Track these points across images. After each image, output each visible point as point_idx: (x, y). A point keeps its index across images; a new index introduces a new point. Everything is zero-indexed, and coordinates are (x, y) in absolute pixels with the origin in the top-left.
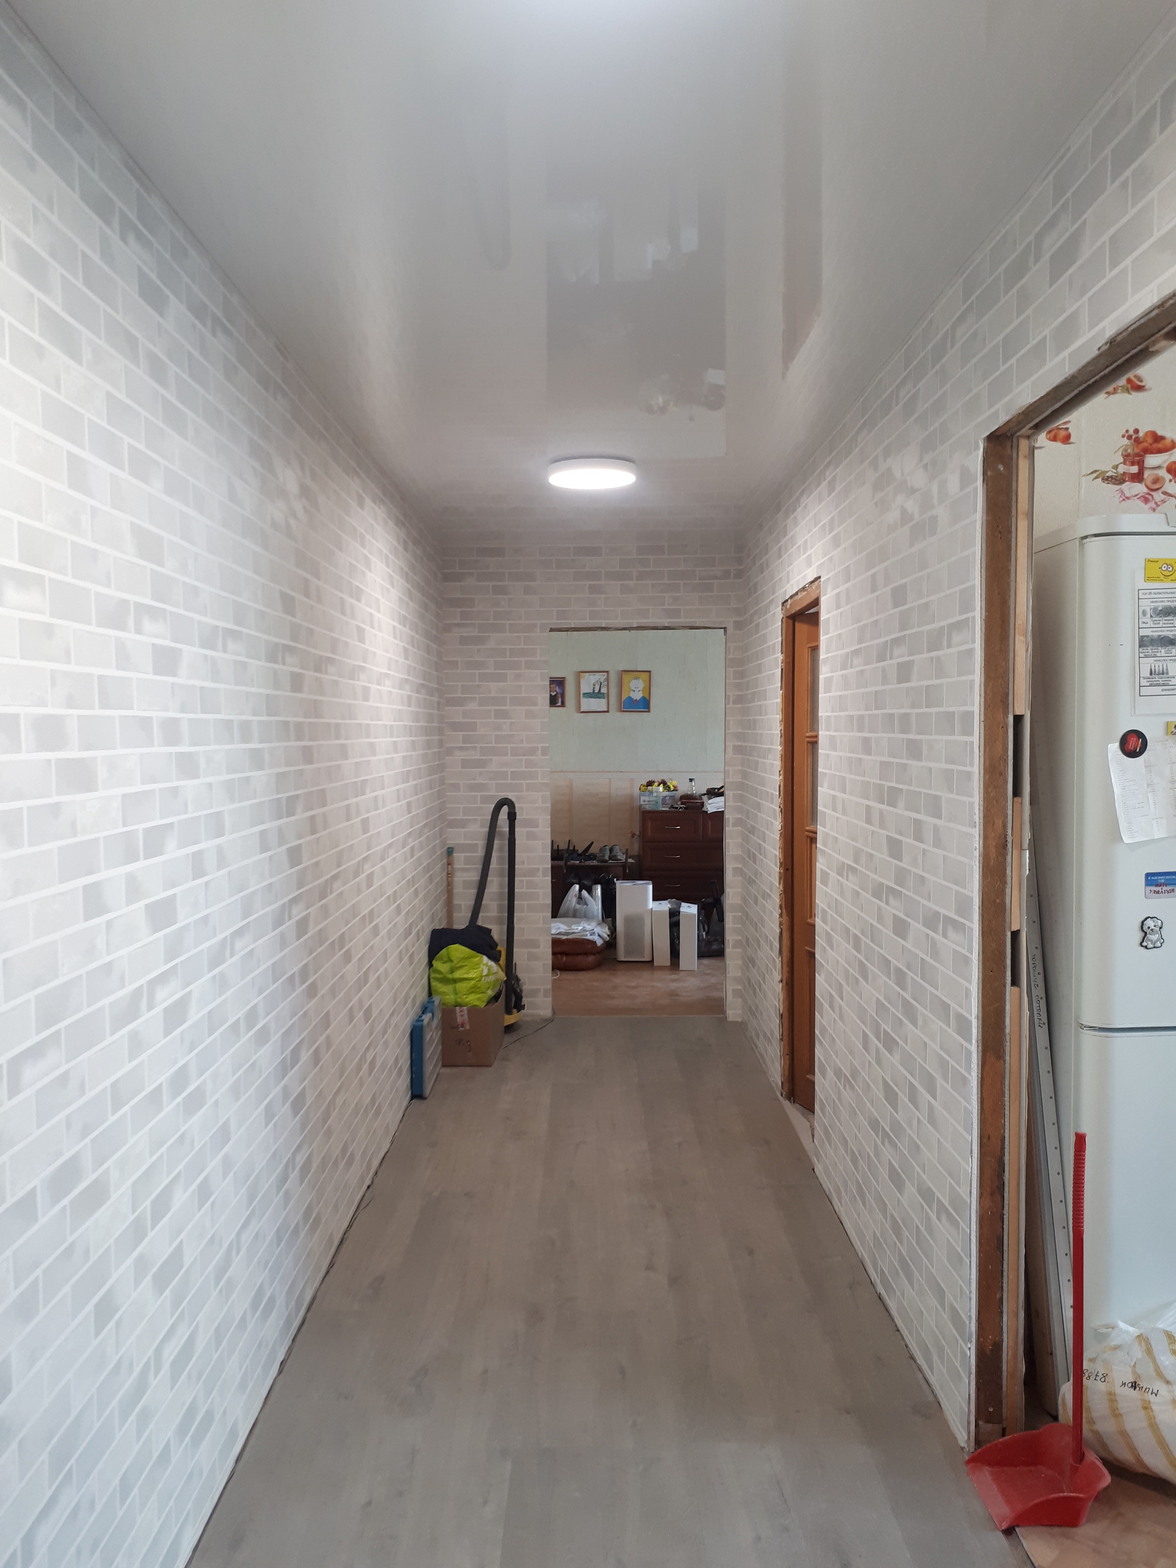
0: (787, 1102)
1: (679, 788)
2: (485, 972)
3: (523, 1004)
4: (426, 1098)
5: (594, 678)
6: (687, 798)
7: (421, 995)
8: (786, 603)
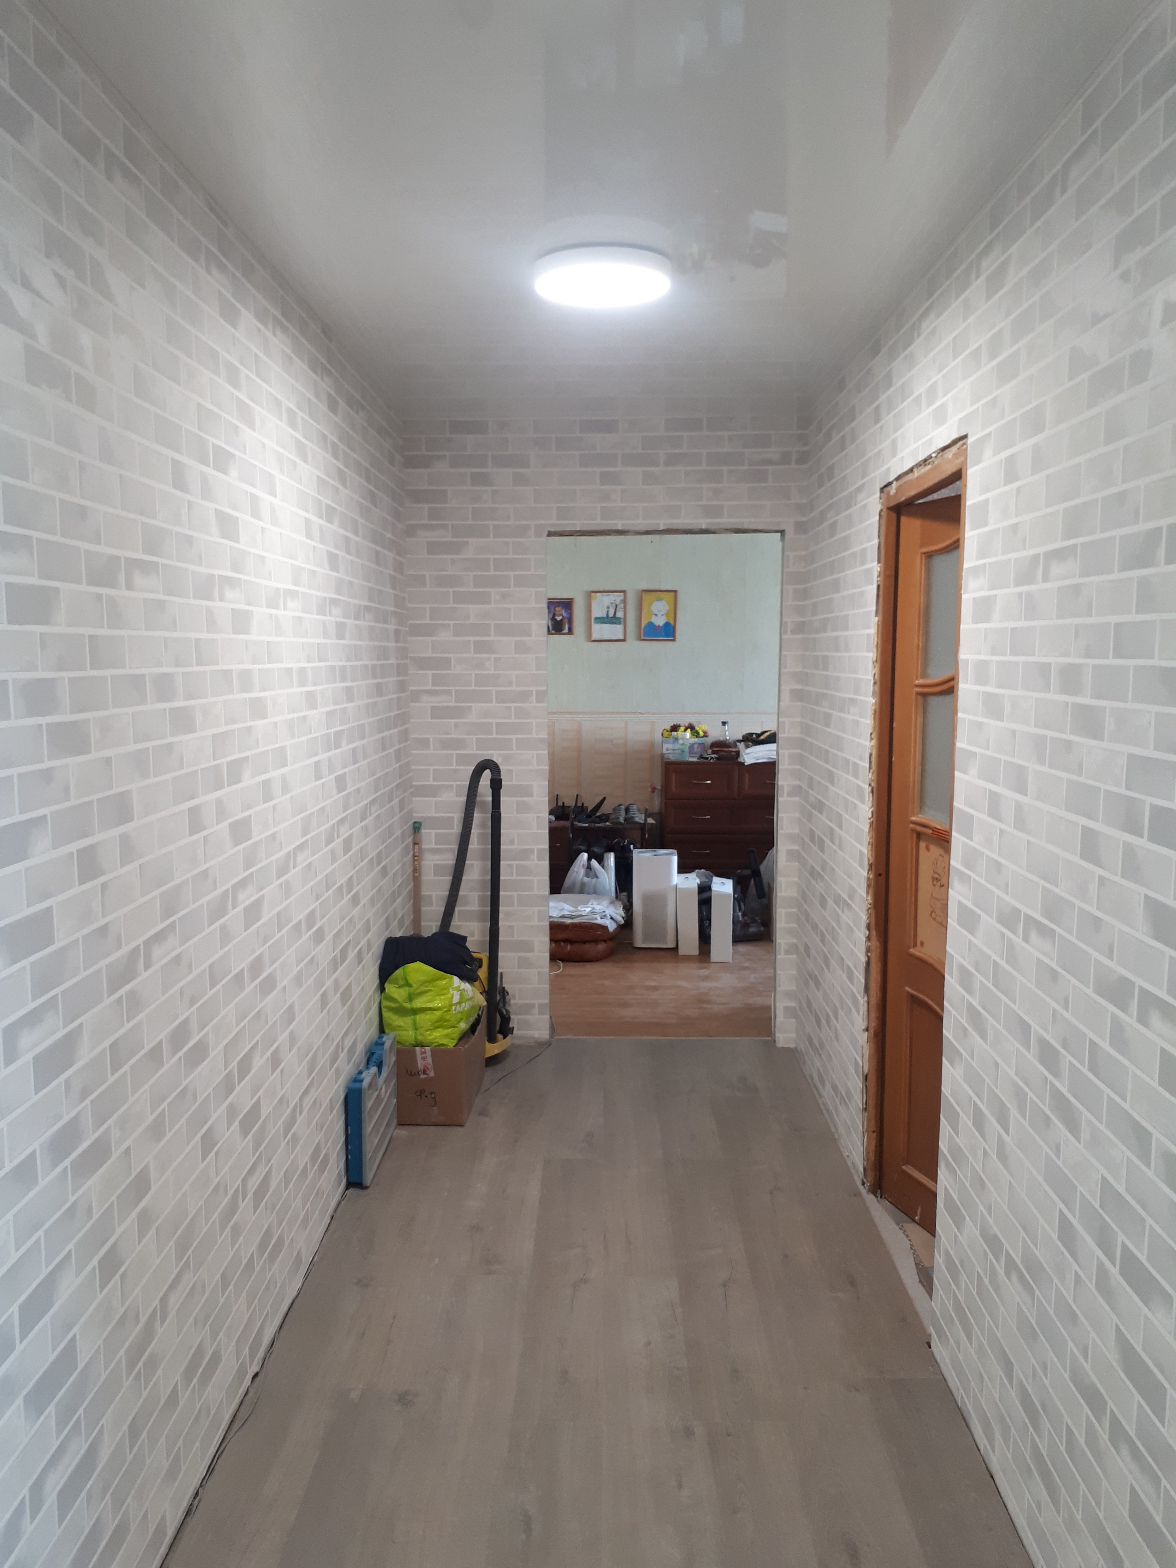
0: (872, 1197)
1: (710, 733)
2: (456, 999)
3: (511, 1026)
4: (366, 1188)
5: (608, 599)
6: (719, 746)
7: (366, 1033)
8: (889, 488)
